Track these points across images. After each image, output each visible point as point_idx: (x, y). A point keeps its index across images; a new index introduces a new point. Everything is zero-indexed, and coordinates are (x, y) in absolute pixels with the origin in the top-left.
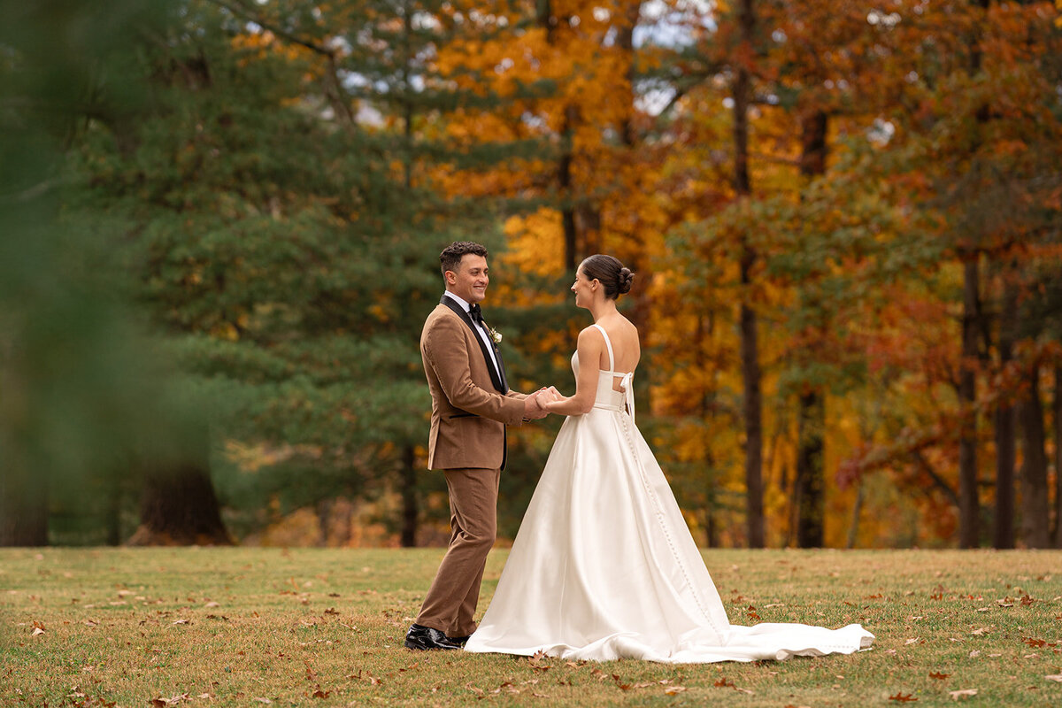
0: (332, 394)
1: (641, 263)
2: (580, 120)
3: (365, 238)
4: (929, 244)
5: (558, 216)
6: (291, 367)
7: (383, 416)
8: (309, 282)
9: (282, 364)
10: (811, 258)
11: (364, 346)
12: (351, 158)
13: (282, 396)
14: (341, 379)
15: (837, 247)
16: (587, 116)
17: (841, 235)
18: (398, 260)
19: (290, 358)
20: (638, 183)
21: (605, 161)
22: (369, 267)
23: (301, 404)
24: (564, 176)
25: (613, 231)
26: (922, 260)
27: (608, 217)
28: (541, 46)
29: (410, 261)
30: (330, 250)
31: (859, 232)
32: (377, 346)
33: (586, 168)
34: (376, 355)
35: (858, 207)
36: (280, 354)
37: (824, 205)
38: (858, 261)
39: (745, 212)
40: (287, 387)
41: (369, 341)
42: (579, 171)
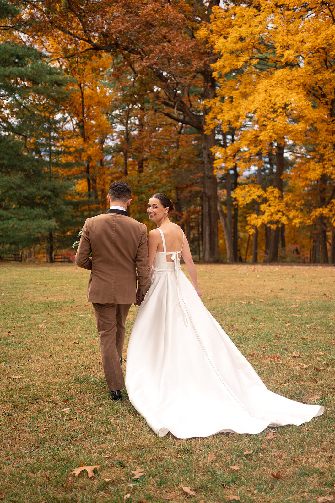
0: (23, 223)
1: (105, 191)
2: (91, 159)
3: (34, 183)
4: (169, 186)
5: (86, 180)
6: (13, 216)
7: (36, 229)
8: (17, 194)
9: (10, 215)
10: (143, 190)
11: (32, 210)
12: (30, 162)
13: (8, 224)
14: (26, 219)
15: (149, 187)
16: (93, 158)
17: (150, 184)
18: (41, 188)
19: (13, 214)
20: (104, 173)
21: (97, 168)
22: (34, 190)
23: (13, 226)
24: (88, 171)
25: (99, 184)
26: (168, 190)
27: (98, 181)
28: (82, 142)
29: (45, 189)
30: (23, 185)
31: (154, 183)
32: (35, 210)
33: (92, 169)
34: (35, 213)
35: (153, 178)
36: (10, 212)
37: (145, 177)
38: (154, 190)
39: (128, 179)
40: (10, 221)
41: (34, 209)
42: (91, 170)
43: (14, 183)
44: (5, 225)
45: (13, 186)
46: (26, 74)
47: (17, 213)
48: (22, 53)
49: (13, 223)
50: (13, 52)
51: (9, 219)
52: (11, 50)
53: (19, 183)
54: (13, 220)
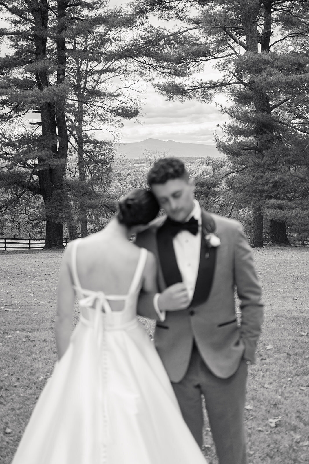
43: (298, 177)
44: (290, 215)
45: (297, 179)
46: (306, 80)
47: (301, 203)
48: (303, 61)
49: (296, 212)
50: (295, 61)
51: (293, 209)
52: (294, 59)
53: (302, 176)
54: (296, 210)
